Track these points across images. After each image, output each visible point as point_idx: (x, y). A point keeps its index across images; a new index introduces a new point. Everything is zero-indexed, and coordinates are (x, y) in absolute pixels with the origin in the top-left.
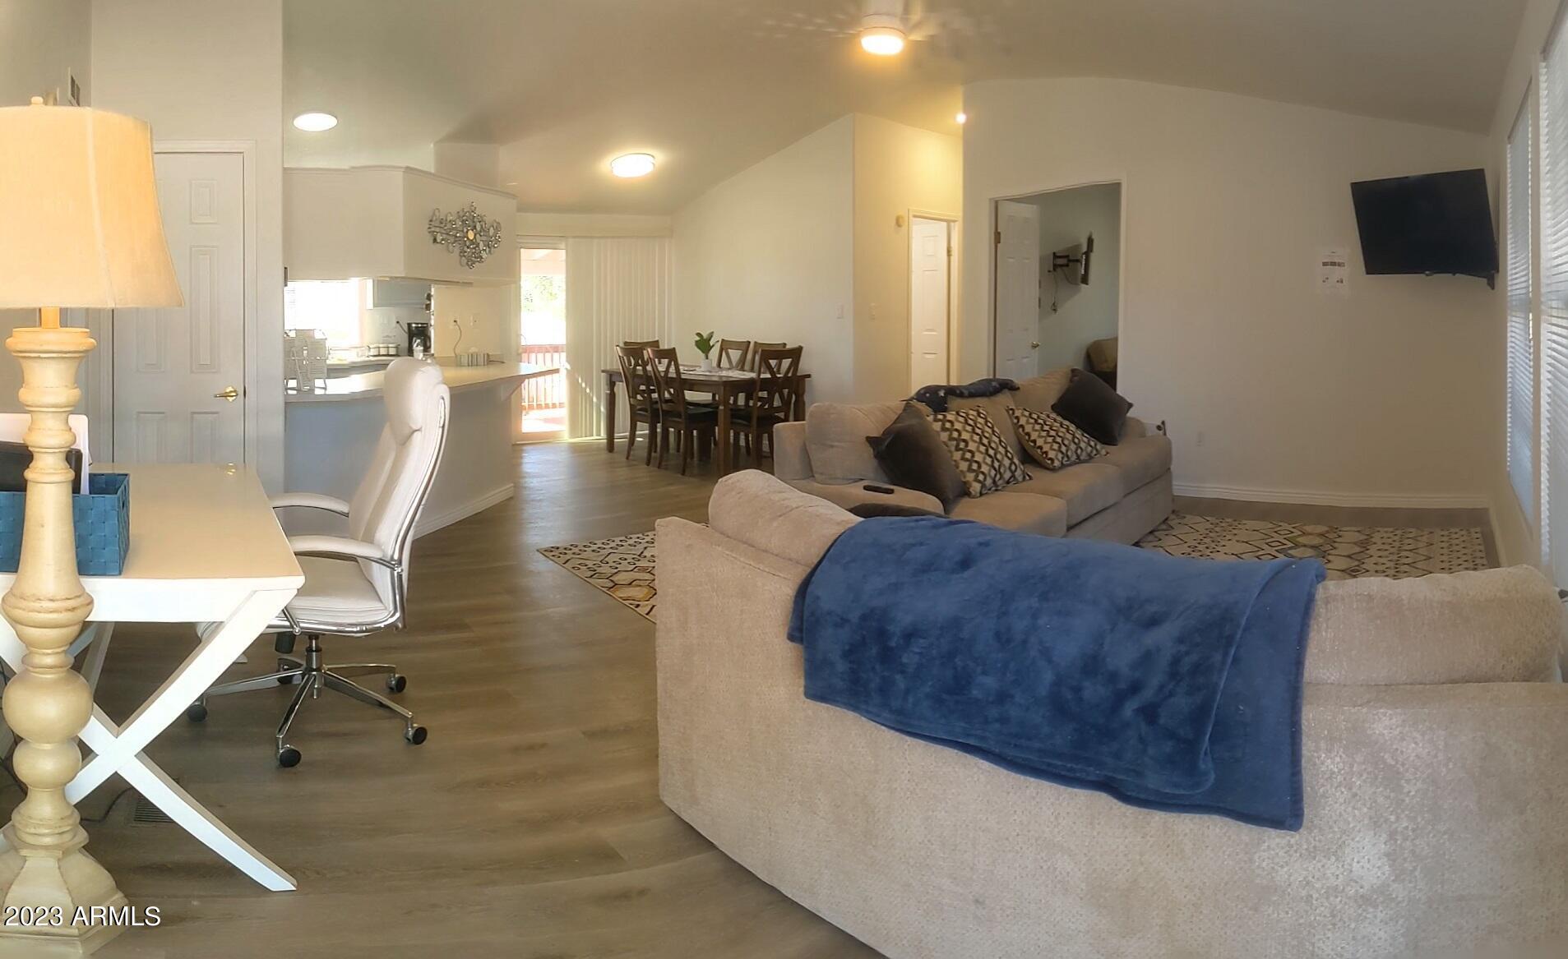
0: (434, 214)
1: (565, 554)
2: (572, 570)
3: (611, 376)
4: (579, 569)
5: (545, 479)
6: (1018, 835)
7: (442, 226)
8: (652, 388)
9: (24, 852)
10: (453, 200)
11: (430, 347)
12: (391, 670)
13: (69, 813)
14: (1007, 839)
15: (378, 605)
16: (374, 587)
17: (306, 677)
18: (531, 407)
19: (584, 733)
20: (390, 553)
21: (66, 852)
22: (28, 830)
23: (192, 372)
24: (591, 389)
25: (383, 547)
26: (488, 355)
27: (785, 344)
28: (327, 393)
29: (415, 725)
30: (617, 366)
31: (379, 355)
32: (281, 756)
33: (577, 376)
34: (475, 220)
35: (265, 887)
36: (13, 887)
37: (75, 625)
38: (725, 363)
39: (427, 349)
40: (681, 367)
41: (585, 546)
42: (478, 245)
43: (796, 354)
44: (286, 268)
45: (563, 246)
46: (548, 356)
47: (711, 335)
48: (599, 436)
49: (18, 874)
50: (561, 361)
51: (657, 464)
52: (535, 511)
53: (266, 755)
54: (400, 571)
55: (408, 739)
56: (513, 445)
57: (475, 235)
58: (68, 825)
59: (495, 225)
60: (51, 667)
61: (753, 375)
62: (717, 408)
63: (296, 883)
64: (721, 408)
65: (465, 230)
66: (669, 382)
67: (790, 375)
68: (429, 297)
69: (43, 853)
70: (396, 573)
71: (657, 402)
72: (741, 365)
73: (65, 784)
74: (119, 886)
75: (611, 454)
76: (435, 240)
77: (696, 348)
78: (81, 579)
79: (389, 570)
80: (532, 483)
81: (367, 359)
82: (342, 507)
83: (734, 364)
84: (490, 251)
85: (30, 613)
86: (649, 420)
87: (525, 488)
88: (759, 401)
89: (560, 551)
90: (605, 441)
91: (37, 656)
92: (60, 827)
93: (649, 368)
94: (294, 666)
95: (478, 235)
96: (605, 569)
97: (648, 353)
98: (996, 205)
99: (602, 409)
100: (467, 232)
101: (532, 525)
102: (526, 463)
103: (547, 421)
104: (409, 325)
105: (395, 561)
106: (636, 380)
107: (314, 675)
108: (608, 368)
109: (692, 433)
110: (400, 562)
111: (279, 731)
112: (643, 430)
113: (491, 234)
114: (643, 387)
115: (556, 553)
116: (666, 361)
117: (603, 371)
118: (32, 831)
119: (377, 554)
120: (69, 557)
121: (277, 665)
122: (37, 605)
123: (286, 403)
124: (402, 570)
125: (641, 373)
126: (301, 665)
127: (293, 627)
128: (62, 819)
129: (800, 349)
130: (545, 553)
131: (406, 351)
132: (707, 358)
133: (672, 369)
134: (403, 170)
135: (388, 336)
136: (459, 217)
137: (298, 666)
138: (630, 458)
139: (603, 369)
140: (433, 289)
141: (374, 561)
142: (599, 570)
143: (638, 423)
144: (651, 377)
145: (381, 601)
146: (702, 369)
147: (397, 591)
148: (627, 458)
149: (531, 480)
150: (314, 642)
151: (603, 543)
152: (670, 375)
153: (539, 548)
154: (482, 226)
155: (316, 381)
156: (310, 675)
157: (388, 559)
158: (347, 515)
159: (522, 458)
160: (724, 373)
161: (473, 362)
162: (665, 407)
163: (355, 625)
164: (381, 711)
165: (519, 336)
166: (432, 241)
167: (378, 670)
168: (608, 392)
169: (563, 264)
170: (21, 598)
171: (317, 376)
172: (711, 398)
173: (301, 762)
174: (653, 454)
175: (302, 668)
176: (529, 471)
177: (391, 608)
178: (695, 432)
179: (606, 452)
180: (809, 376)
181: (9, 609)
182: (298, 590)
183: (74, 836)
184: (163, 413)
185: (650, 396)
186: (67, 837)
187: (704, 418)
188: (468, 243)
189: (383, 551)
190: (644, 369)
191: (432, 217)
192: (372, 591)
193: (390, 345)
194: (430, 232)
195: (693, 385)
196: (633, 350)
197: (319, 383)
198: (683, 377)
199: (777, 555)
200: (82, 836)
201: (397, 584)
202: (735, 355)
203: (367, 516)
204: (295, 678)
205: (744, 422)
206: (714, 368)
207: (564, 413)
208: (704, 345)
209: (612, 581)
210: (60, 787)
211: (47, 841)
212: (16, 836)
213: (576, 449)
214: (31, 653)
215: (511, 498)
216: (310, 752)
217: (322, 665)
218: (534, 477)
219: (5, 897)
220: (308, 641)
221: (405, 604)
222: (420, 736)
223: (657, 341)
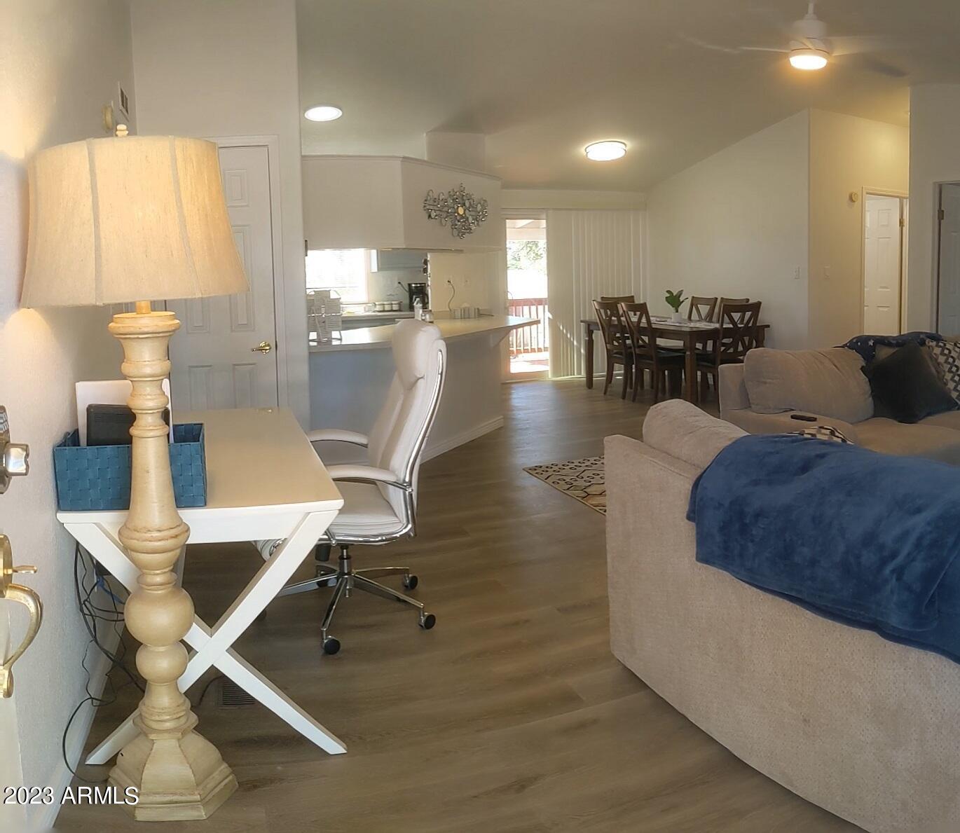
0: (428, 195)
1: (547, 471)
2: (553, 485)
3: (589, 325)
4: (558, 483)
5: (530, 411)
6: (829, 667)
7: (435, 204)
8: (626, 335)
9: (152, 737)
10: (443, 182)
11: (428, 303)
12: (407, 571)
13: (182, 701)
14: (822, 670)
15: (394, 519)
16: (391, 506)
17: (340, 580)
18: (519, 352)
19: (558, 610)
20: (402, 477)
21: (184, 733)
22: (153, 718)
23: (232, 331)
24: (572, 334)
25: (396, 473)
26: (478, 309)
27: (748, 300)
28: (344, 343)
29: (426, 614)
30: (594, 317)
31: (384, 311)
32: (325, 646)
33: (558, 323)
34: (465, 198)
35: (326, 752)
36: (147, 765)
37: (177, 549)
38: (695, 316)
39: (425, 305)
40: (651, 318)
41: (563, 465)
42: (467, 219)
43: (756, 308)
44: (306, 241)
45: (544, 216)
46: (533, 308)
47: (680, 293)
48: (580, 375)
49: (150, 754)
50: (544, 314)
51: (632, 399)
52: (522, 438)
53: (312, 645)
54: (410, 491)
55: (422, 626)
56: (503, 384)
57: (465, 210)
58: (184, 711)
59: (482, 202)
60: (161, 584)
61: (717, 326)
62: (685, 353)
63: (345, 746)
64: (688, 353)
65: (456, 207)
66: (642, 331)
67: (750, 325)
68: (426, 262)
69: (166, 735)
70: (407, 492)
71: (631, 348)
72: (709, 318)
73: (177, 678)
74: (225, 757)
75: (590, 390)
76: (430, 216)
77: (666, 303)
78: (179, 511)
79: (401, 490)
80: (520, 415)
81: (373, 314)
82: (363, 440)
83: (703, 317)
84: (478, 224)
85: (145, 543)
86: (624, 363)
87: (514, 419)
88: (723, 346)
89: (542, 469)
90: (585, 379)
91: (149, 576)
92: (177, 713)
93: (623, 319)
94: (330, 571)
95: (467, 211)
96: (581, 483)
97: (622, 306)
98: (940, 188)
99: (582, 351)
100: (458, 208)
101: (521, 449)
102: (514, 398)
103: (533, 362)
104: (410, 285)
105: (406, 483)
106: (612, 329)
107: (346, 578)
108: (587, 319)
109: (664, 373)
110: (410, 484)
111: (323, 625)
112: (619, 371)
113: (479, 209)
114: (618, 335)
115: (539, 471)
116: (638, 313)
117: (582, 322)
118: (157, 718)
119: (391, 478)
120: (169, 494)
121: (315, 571)
122: (148, 535)
123: (310, 353)
124: (412, 490)
125: (616, 323)
126: (335, 571)
127: (331, 540)
128: (178, 706)
129: (759, 304)
130: (529, 471)
131: (408, 306)
132: (677, 311)
133: (644, 320)
134: (401, 159)
135: (391, 295)
136: (450, 196)
137: (333, 571)
138: (608, 393)
139: (582, 319)
140: (429, 256)
141: (390, 484)
142: (575, 484)
143: (615, 364)
144: (625, 326)
145: (396, 516)
146: (673, 320)
147: (408, 507)
148: (605, 393)
149: (518, 412)
150: (345, 551)
151: (579, 462)
152: (642, 325)
153: (523, 467)
154: (470, 203)
155: (333, 333)
156: (343, 578)
157: (401, 482)
158: (365, 446)
159: (510, 394)
160: (692, 325)
161: (465, 315)
162: (637, 351)
163: (377, 536)
164: (398, 605)
165: (506, 292)
166: (427, 217)
167: (394, 572)
168: (587, 339)
169: (545, 231)
170: (135, 530)
171: (335, 329)
172: (682, 345)
173: (341, 648)
174: (628, 390)
175: (337, 573)
176: (517, 405)
177: (405, 521)
178: (666, 372)
179: (586, 388)
180: (768, 326)
181: (126, 540)
182: (340, 510)
183: (187, 720)
184: (210, 366)
185: (625, 342)
186: (183, 720)
187: (673, 360)
188: (458, 218)
189: (397, 476)
190: (619, 320)
191: (427, 197)
192: (390, 508)
193: (393, 302)
194: (425, 210)
195: (663, 333)
196: (609, 305)
197: (335, 334)
198: (654, 326)
199: (685, 461)
200: (194, 719)
201: (409, 502)
202: (704, 309)
203: (382, 447)
204: (330, 582)
205: (709, 365)
206: (684, 320)
207: (546, 355)
208: (674, 300)
209: (585, 492)
210: (174, 679)
211: (168, 725)
212: (144, 723)
213: (560, 387)
214: (144, 574)
215: (502, 427)
216: (346, 642)
217: (351, 570)
218: (521, 410)
219: (142, 774)
220: (340, 550)
221: (414, 518)
222: (430, 622)
223: (633, 297)
